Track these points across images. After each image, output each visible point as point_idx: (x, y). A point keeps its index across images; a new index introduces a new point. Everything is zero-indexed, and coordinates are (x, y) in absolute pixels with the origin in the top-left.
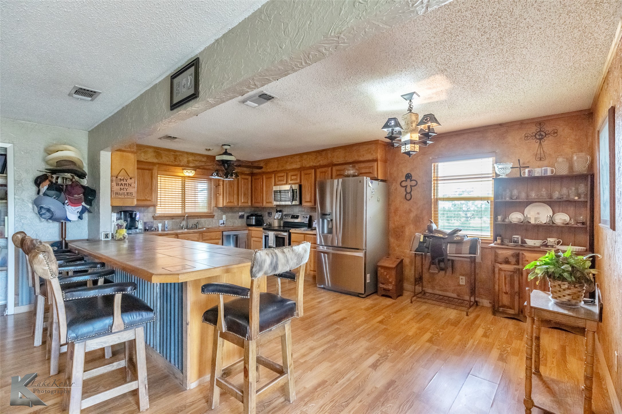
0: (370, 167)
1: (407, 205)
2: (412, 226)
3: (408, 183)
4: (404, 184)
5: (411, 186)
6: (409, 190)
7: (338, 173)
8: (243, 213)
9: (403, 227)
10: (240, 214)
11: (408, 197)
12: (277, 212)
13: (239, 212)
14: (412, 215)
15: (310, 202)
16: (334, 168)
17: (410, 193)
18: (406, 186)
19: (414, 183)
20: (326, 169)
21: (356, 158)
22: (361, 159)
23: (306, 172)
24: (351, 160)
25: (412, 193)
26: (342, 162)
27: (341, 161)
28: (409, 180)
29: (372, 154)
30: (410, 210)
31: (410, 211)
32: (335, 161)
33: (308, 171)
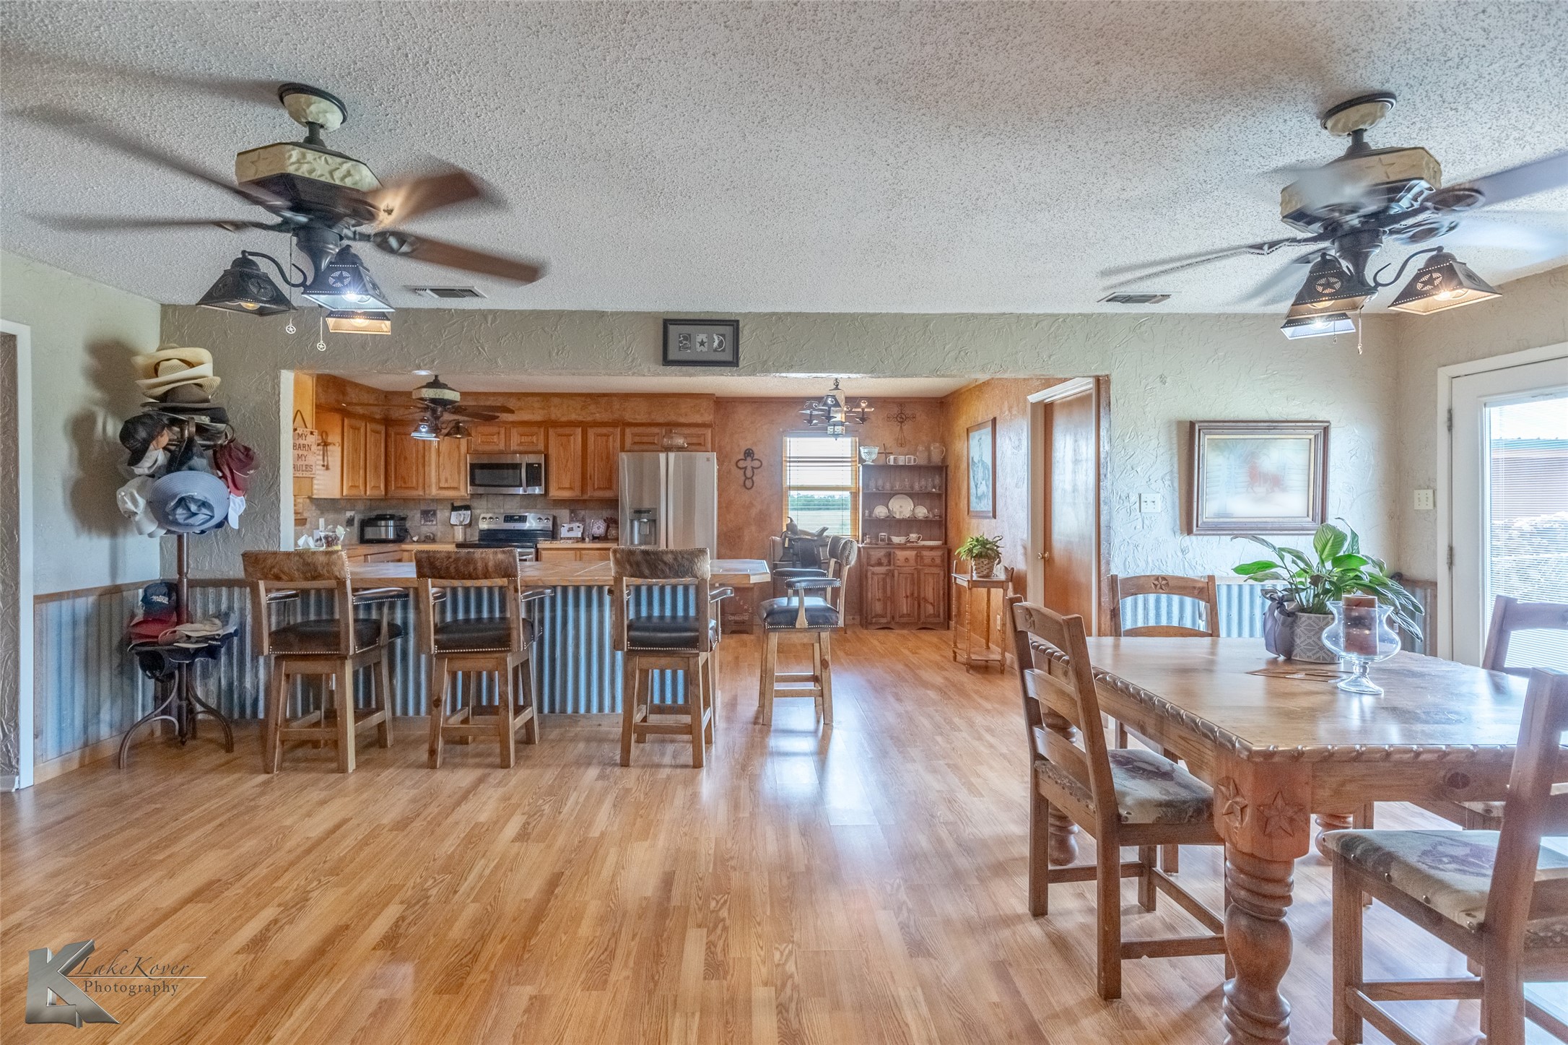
0: (699, 436)
1: (745, 497)
2: (753, 528)
3: (749, 463)
4: (742, 464)
5: (753, 468)
6: (749, 474)
7: (637, 439)
8: (352, 513)
9: (740, 529)
10: (349, 514)
11: (748, 483)
12: (454, 508)
13: (345, 510)
14: (754, 512)
15: (571, 488)
16: (628, 431)
17: (751, 478)
18: (745, 468)
19: (756, 464)
20: (611, 429)
21: (673, 418)
22: (682, 420)
23: (560, 430)
24: (661, 420)
25: (754, 478)
26: (644, 421)
27: (641, 418)
28: (749, 459)
29: (702, 415)
30: (751, 503)
31: (751, 505)
32: (628, 417)
33: (567, 430)
